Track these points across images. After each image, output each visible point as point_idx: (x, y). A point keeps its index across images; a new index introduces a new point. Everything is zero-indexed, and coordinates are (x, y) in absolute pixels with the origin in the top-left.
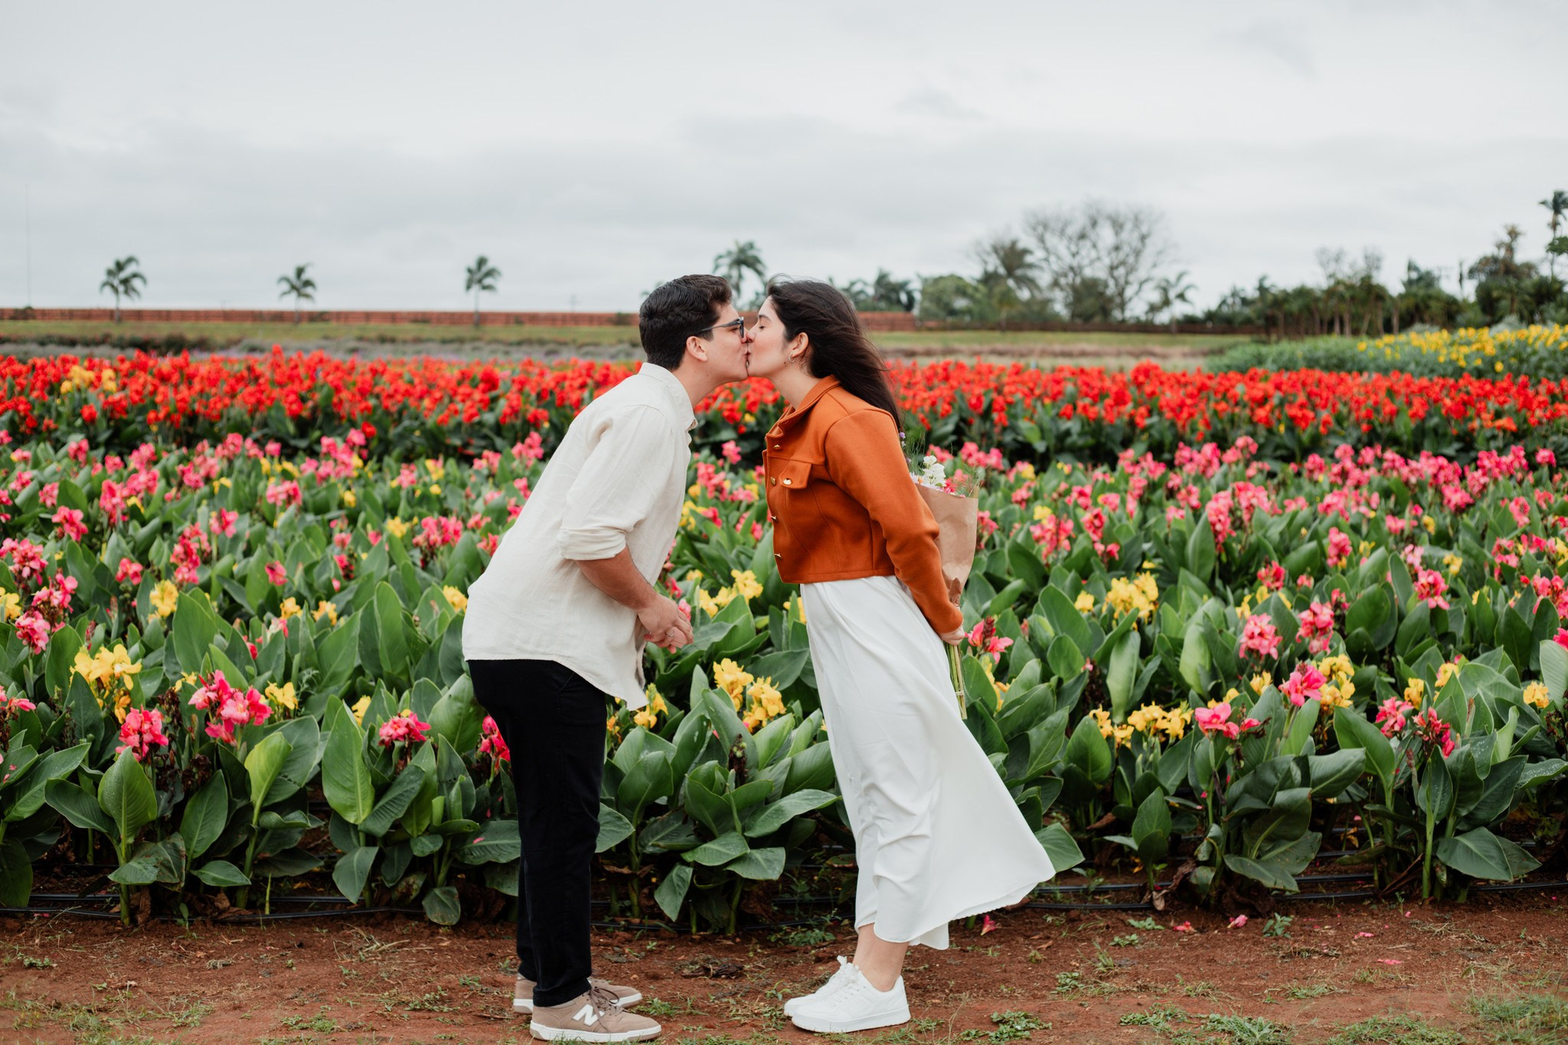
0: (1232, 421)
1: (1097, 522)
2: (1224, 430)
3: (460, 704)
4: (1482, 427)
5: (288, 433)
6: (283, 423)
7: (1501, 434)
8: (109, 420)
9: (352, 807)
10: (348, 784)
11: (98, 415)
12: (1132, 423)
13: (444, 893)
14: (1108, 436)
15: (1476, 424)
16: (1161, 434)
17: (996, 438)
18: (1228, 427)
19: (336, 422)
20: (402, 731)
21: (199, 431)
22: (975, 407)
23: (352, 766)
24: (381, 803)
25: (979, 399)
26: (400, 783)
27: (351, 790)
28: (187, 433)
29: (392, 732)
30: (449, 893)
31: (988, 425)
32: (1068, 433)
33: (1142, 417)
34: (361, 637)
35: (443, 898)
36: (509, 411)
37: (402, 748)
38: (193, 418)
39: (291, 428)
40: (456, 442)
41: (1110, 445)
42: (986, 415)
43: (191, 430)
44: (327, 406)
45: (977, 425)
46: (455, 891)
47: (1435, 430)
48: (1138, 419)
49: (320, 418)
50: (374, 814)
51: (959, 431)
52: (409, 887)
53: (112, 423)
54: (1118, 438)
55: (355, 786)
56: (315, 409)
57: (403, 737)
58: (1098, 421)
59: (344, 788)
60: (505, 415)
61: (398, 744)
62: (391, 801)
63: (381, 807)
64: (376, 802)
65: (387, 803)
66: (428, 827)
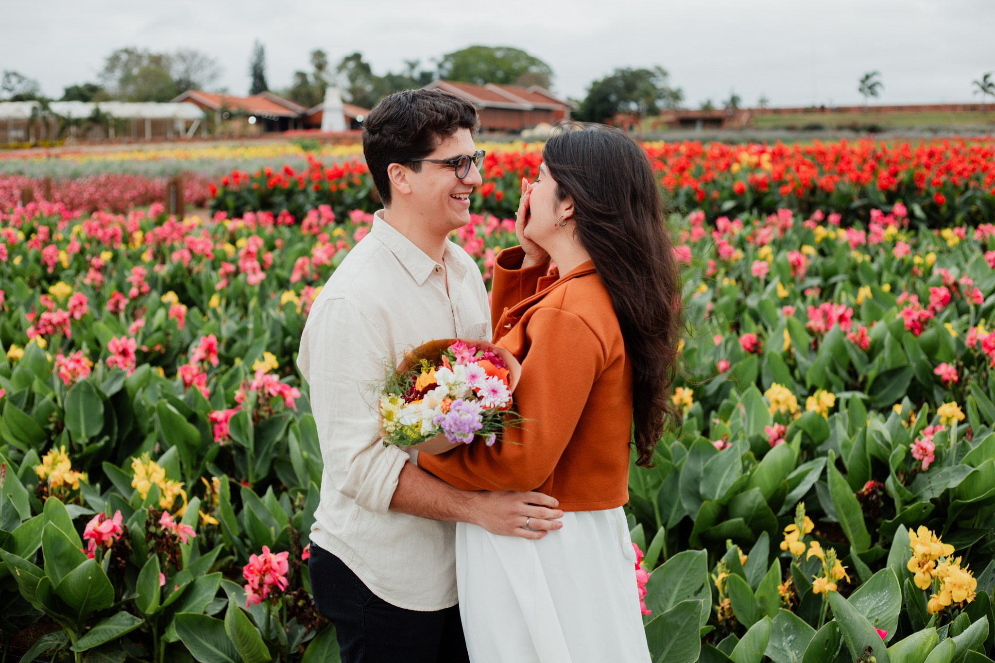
6: (877, 194)
8: (753, 192)
11: (747, 187)
19: (916, 194)
39: (882, 198)
44: (910, 182)
53: (755, 194)
56: (901, 184)
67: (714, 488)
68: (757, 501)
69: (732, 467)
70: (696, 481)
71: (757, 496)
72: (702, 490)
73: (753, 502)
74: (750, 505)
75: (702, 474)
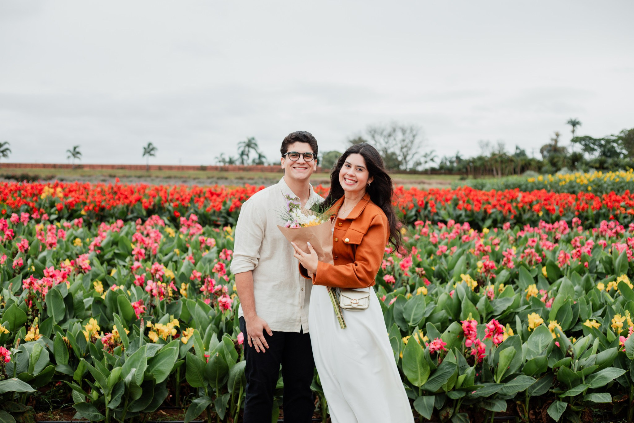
0: (524, 211)
1: (578, 253)
2: (520, 214)
3: (454, 335)
4: (621, 213)
5: (143, 215)
6: (141, 211)
7: (630, 216)
8: (68, 210)
9: (416, 380)
10: (414, 370)
11: (64, 206)
12: (485, 212)
13: (462, 415)
14: (476, 217)
15: (618, 212)
16: (496, 216)
17: (431, 217)
18: (522, 213)
19: (163, 211)
20: (438, 346)
21: (105, 214)
22: (421, 205)
23: (416, 362)
24: (432, 378)
25: (422, 202)
26: (442, 369)
27: (416, 372)
28: (101, 215)
29: (435, 347)
30: (465, 416)
31: (426, 212)
32: (461, 215)
33: (490, 209)
35: (461, 418)
36: (234, 206)
38: (103, 209)
39: (144, 213)
40: (214, 218)
41: (477, 221)
42: (426, 208)
43: (102, 214)
44: (160, 204)
45: (423, 213)
46: (467, 415)
47: (604, 214)
48: (488, 210)
49: (157, 208)
50: (428, 382)
51: (416, 215)
52: (448, 414)
53: (70, 211)
54: (480, 217)
55: (417, 370)
56: (154, 205)
57: (439, 349)
58: (471, 211)
59: (413, 371)
60: (232, 208)
61: (438, 351)
62: (438, 377)
63: (432, 379)
64: (429, 377)
65: (436, 377)
66: (454, 387)
67: (410, 316)
68: (444, 316)
69: (417, 306)
70: (401, 313)
71: (444, 314)
72: (405, 317)
73: (442, 317)
74: (441, 318)
75: (403, 310)
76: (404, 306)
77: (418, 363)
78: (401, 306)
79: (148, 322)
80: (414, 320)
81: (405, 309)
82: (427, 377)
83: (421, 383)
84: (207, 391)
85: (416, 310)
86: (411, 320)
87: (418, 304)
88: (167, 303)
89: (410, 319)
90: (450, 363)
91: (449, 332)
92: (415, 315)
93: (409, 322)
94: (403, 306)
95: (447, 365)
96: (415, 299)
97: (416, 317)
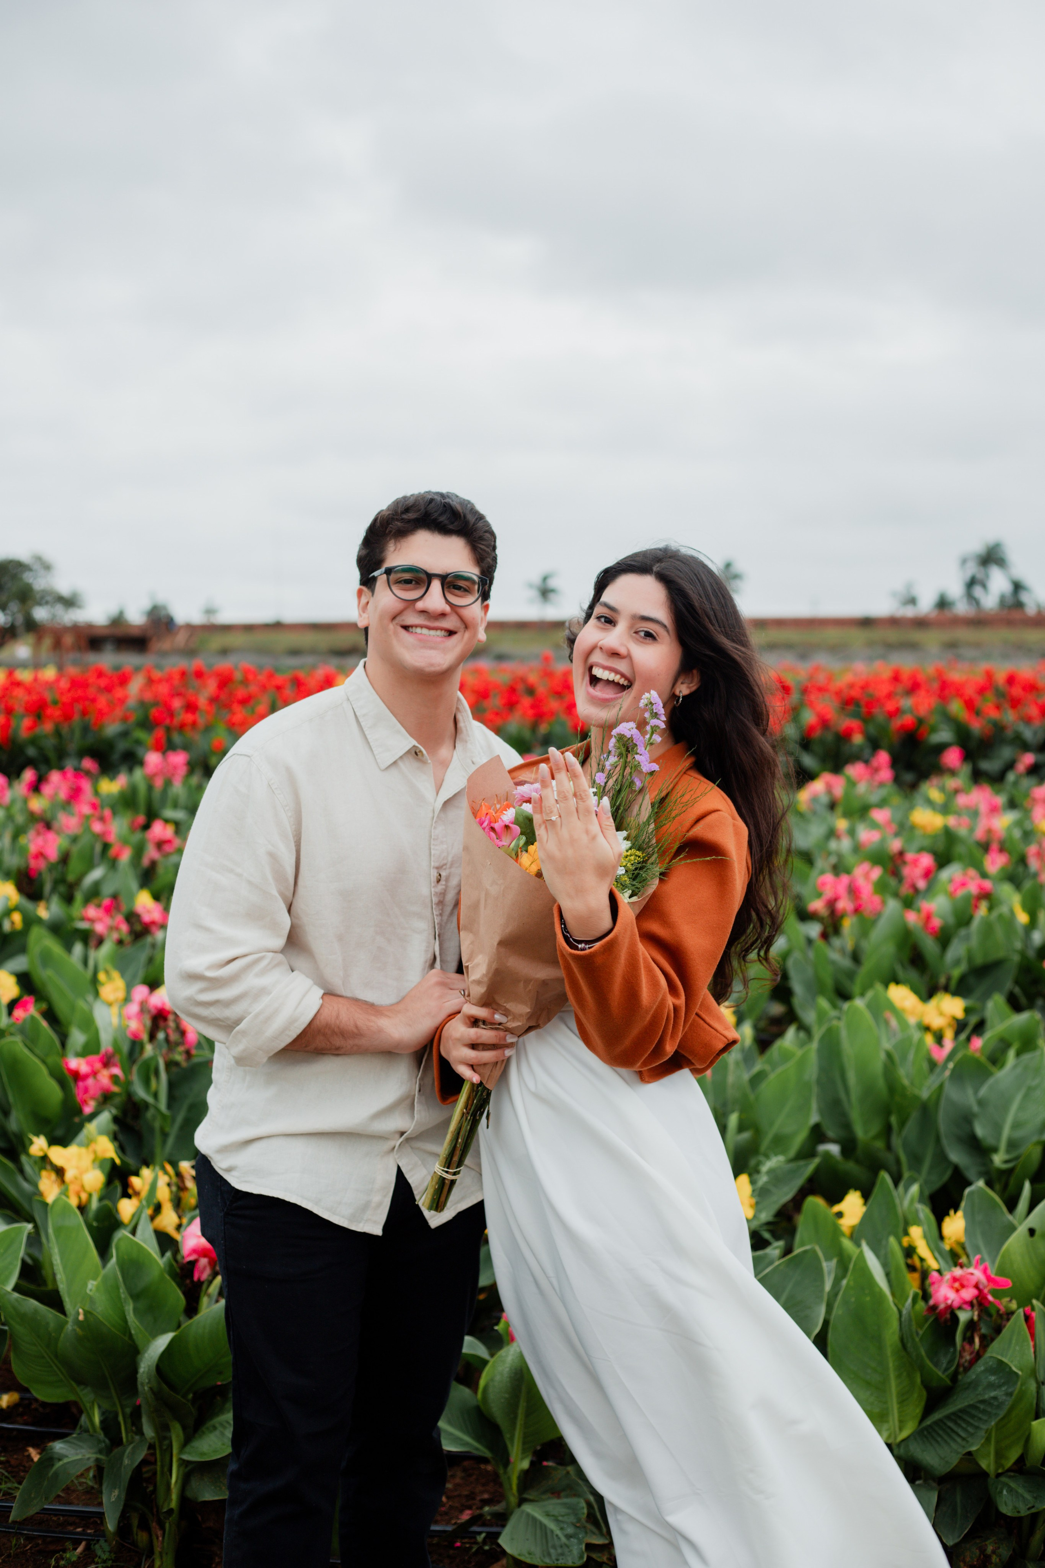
9: (882, 1416)
10: (876, 1377)
20: (969, 1294)
23: (882, 1348)
24: (937, 1416)
26: (971, 1389)
27: (880, 1388)
29: (952, 1296)
34: (819, 1082)
37: (971, 1325)
50: (923, 1433)
55: (886, 1380)
57: (971, 1304)
59: (870, 1384)
61: (963, 1316)
62: (956, 1417)
63: (936, 1423)
64: (928, 1411)
65: (948, 1417)
66: (1021, 1460)
67: (997, 1128)
69: (1026, 1096)
70: (966, 1118)
72: (980, 1131)
75: (976, 1108)
76: (983, 1091)
77: (889, 1351)
78: (970, 1091)
79: (35, 1139)
80: (1012, 1145)
81: (981, 1103)
82: (918, 1411)
83: (901, 1429)
84: (97, 1419)
85: (1021, 1108)
86: (1003, 1145)
87: (1030, 1090)
88: (171, 1065)
89: (998, 1138)
90: (1001, 1367)
91: (1032, 1232)
92: (1016, 1126)
93: (995, 1150)
94: (976, 1091)
95: (990, 1371)
96: (1019, 1070)
97: (1019, 1134)
